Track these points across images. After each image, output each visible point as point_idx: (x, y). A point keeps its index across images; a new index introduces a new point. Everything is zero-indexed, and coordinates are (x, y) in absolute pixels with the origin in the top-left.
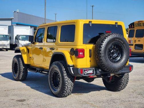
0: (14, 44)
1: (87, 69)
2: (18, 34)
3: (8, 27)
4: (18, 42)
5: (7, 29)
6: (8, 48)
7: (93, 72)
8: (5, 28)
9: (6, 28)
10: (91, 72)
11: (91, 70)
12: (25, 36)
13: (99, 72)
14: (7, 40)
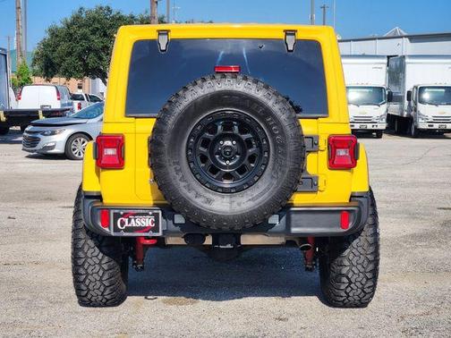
0: (405, 114)
1: (130, 212)
2: (416, 84)
3: (385, 61)
4: (415, 110)
6: (379, 128)
7: (157, 222)
8: (376, 66)
9: (379, 66)
10: (147, 222)
11: (147, 214)
12: (443, 90)
13: (176, 225)
14: (378, 102)
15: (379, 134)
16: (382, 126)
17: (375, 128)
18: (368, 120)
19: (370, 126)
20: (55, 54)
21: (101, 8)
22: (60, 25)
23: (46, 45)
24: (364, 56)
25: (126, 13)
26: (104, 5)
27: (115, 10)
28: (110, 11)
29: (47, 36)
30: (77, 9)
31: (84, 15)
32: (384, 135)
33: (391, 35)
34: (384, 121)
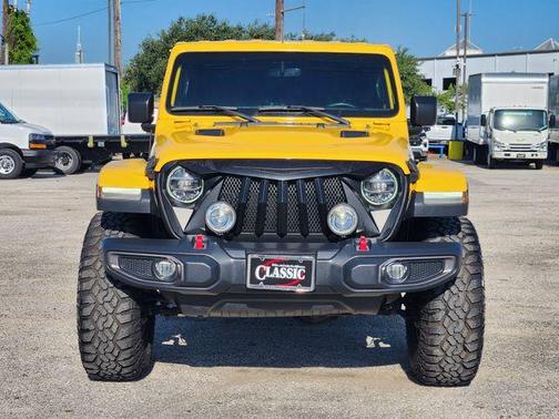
3: (546, 80)
5: (546, 86)
6: (539, 157)
8: (537, 85)
14: (538, 127)
15: (539, 164)
16: (543, 155)
17: (535, 157)
18: (527, 148)
19: (528, 155)
20: (151, 73)
21: (204, 18)
22: (156, 38)
23: (139, 61)
24: (513, 74)
25: (233, 24)
26: (208, 15)
27: (220, 19)
28: (215, 22)
29: (142, 51)
30: (176, 20)
31: (183, 27)
32: (544, 167)
33: (544, 49)
34: (545, 149)
